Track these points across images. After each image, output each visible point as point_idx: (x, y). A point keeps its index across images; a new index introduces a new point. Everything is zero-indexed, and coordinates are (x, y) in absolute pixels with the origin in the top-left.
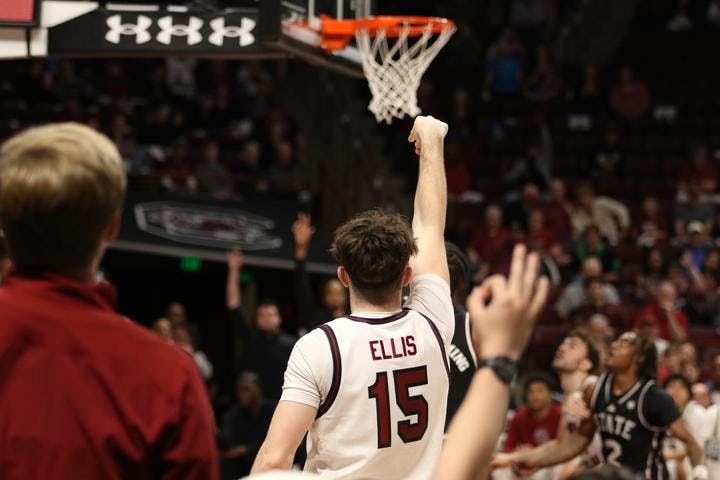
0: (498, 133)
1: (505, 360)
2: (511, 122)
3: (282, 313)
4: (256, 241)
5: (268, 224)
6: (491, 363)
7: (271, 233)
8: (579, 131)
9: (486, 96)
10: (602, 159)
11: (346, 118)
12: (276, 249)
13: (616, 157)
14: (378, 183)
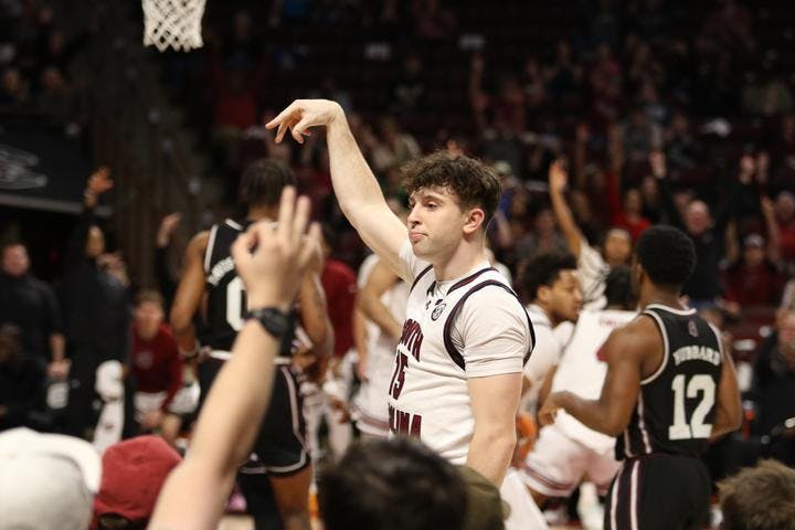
0: (287, 62)
1: (274, 311)
2: (302, 50)
3: (31, 253)
4: (19, 178)
5: (32, 160)
6: (259, 315)
7: (36, 170)
8: (377, 62)
9: (274, 21)
10: (402, 92)
11: (119, 43)
12: (42, 188)
13: (417, 90)
14: (154, 116)
